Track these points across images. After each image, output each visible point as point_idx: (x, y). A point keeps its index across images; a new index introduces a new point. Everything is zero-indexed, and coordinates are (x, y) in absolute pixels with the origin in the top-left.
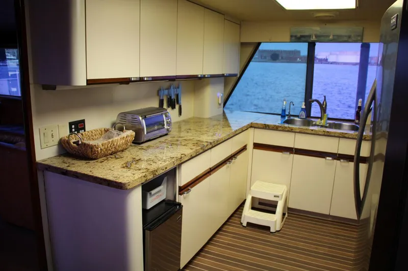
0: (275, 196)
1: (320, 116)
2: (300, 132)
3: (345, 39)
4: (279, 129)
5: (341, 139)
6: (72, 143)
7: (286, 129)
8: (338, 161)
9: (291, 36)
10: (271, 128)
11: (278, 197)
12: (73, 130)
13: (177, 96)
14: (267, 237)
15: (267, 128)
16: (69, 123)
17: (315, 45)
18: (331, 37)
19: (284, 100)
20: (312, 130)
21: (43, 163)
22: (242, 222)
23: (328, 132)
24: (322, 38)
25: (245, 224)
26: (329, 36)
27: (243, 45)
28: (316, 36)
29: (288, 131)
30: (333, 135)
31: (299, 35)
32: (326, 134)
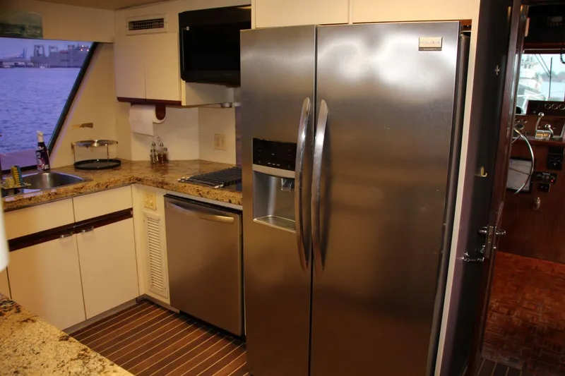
23: (56, 193)
30: (64, 196)
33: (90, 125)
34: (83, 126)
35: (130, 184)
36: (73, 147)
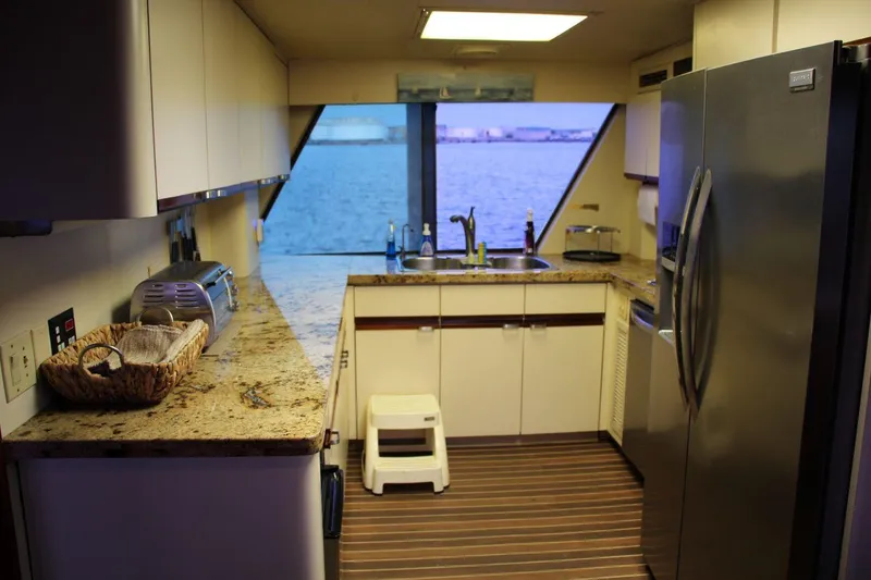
0: (426, 419)
1: (464, 248)
2: (450, 283)
3: (505, 96)
4: (408, 282)
5: (528, 286)
6: (89, 373)
7: (423, 281)
8: (528, 329)
9: (400, 92)
10: (390, 281)
11: (432, 419)
12: (58, 339)
13: (193, 231)
14: (432, 504)
15: (383, 282)
16: (50, 322)
17: (435, 108)
18: (478, 93)
19: (391, 223)
20: (474, 276)
21: (25, 438)
22: (369, 486)
23: (504, 276)
24: (462, 95)
25: (379, 490)
26: (474, 91)
27: (294, 110)
28: (450, 91)
29: (426, 284)
30: (513, 279)
31: (415, 89)
32: (500, 280)
33: (595, 207)
34: (585, 207)
35: (606, 282)
36: (568, 231)
